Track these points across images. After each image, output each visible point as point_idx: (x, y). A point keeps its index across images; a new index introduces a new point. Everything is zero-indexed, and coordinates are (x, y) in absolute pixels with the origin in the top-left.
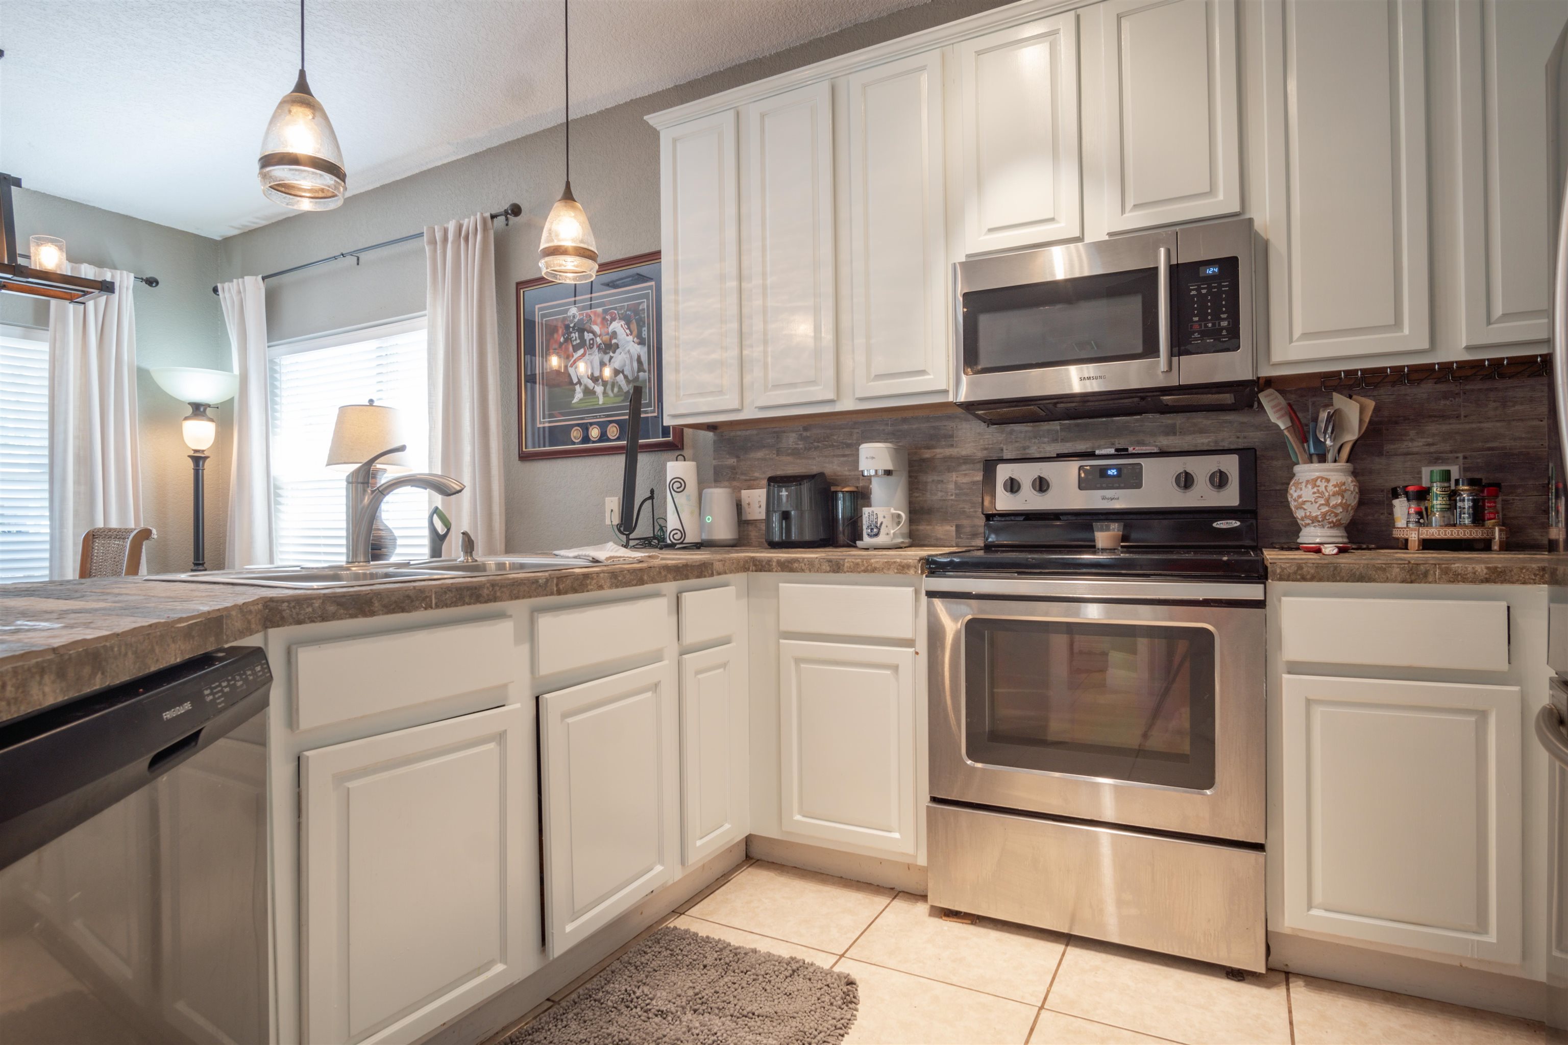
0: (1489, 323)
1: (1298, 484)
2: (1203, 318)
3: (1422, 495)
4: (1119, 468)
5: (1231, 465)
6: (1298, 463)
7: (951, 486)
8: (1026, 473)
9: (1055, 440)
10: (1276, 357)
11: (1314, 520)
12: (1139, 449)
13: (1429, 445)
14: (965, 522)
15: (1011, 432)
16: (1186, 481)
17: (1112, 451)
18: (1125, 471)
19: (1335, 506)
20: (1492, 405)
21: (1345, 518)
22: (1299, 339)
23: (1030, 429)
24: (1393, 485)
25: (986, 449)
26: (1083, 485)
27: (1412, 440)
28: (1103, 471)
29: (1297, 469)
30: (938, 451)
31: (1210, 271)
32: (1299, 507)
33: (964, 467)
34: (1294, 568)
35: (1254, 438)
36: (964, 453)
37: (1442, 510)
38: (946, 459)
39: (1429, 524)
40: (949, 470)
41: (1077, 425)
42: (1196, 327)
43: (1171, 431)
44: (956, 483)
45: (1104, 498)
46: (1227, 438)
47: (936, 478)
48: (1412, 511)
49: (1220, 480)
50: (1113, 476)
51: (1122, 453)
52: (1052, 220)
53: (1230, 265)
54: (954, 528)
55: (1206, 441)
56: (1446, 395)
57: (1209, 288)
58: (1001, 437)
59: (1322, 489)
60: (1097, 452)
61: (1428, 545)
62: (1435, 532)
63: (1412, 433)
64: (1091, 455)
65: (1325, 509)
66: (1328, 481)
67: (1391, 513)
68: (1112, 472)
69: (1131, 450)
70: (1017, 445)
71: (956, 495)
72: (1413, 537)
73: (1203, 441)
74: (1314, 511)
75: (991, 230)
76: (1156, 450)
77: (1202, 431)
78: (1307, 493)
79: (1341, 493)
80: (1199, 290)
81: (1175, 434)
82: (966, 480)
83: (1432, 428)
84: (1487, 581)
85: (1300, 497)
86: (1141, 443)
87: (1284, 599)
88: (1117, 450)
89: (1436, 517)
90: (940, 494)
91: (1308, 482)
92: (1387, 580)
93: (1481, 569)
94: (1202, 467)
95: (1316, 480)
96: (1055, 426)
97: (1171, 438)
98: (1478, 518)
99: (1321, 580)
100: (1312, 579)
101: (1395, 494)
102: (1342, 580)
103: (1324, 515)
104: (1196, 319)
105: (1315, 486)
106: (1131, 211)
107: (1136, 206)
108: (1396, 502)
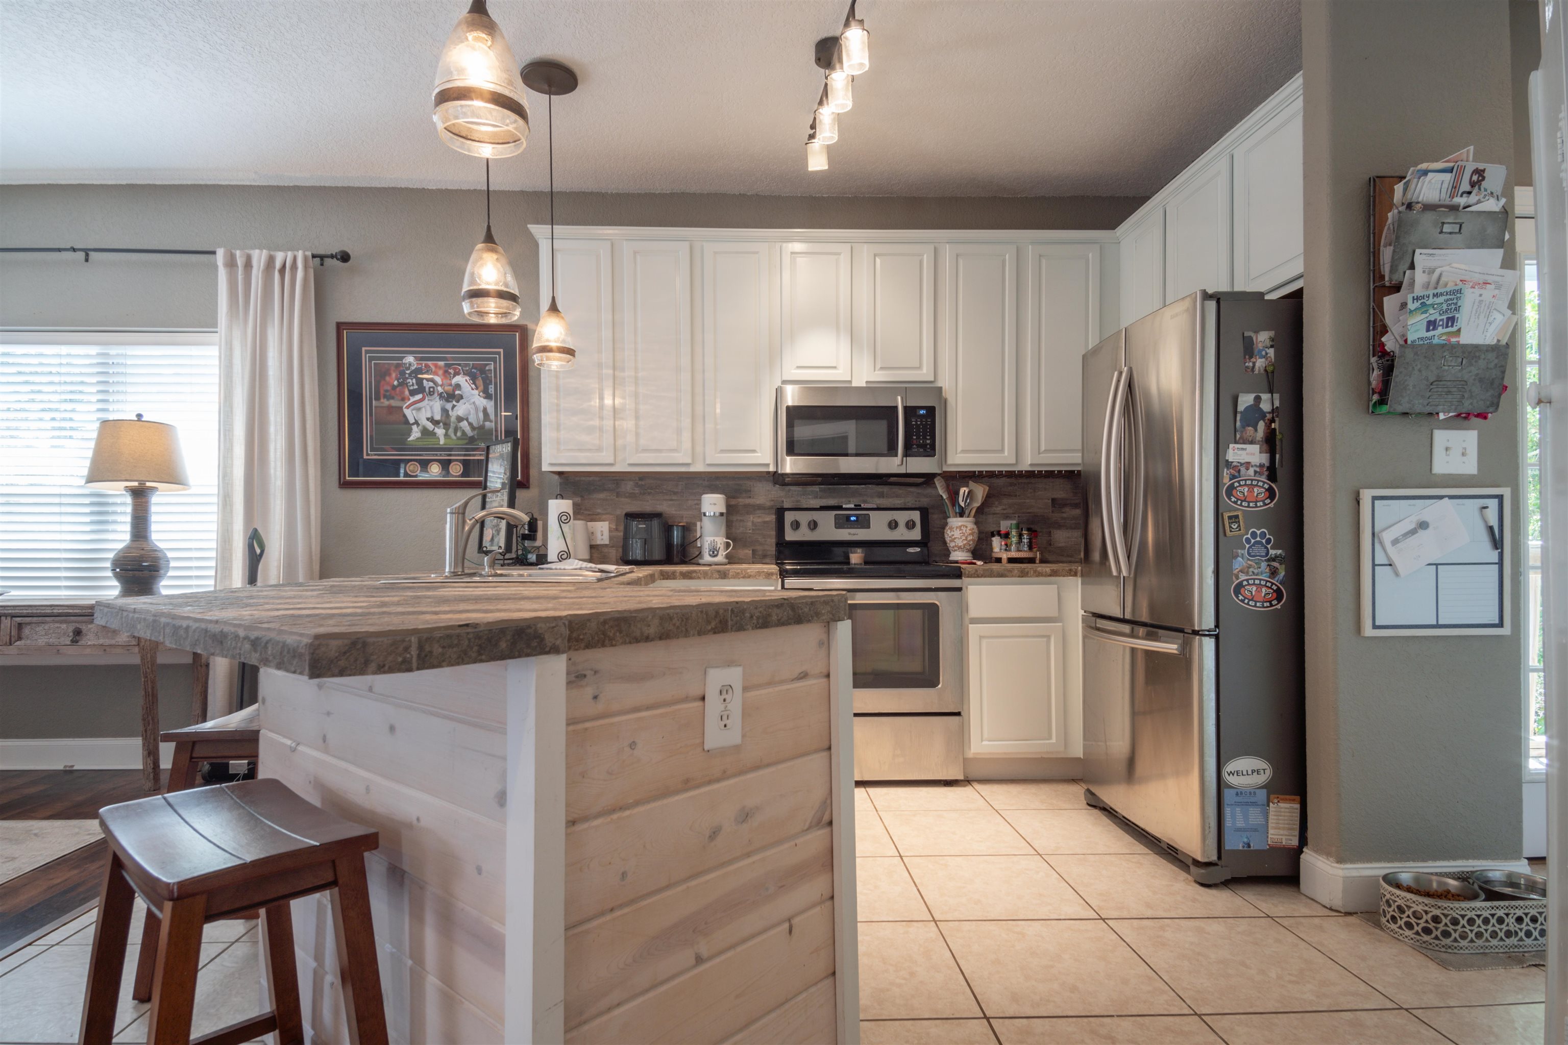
0: (1039, 454)
1: (951, 529)
2: (918, 438)
3: (1007, 536)
4: (857, 516)
5: (916, 516)
6: (949, 517)
7: (750, 524)
8: (804, 518)
9: (816, 497)
10: (950, 461)
11: (960, 548)
12: (867, 506)
13: (1004, 509)
14: (758, 548)
15: (789, 490)
16: (893, 525)
17: (852, 506)
18: (860, 518)
19: (970, 541)
20: (1030, 490)
21: (972, 547)
22: (960, 453)
23: (800, 489)
24: (992, 530)
25: (773, 501)
26: (838, 525)
27: (996, 507)
28: (848, 518)
29: (949, 520)
30: (740, 500)
31: (922, 412)
32: (953, 541)
33: (758, 512)
34: (974, 571)
35: (925, 502)
36: (758, 502)
37: (1016, 543)
38: (746, 506)
39: (1010, 550)
40: (748, 513)
41: (829, 489)
42: (915, 442)
43: (881, 495)
44: (753, 522)
45: (850, 534)
46: (910, 501)
47: (739, 518)
48: (1003, 543)
49: (910, 525)
50: (854, 521)
51: (858, 507)
52: (835, 368)
53: (931, 410)
54: (751, 552)
55: (899, 502)
56: (1011, 485)
57: (921, 421)
58: (782, 494)
59: (964, 531)
60: (844, 506)
61: (1011, 560)
62: (1014, 554)
63: (997, 503)
64: (839, 508)
65: (965, 542)
66: (967, 527)
67: (991, 545)
68: (852, 519)
69: (862, 505)
70: (792, 499)
71: (753, 530)
72: (1004, 556)
73: (898, 502)
74: (960, 543)
75: (798, 367)
76: (875, 506)
77: (897, 496)
78: (957, 533)
79: (972, 534)
80: (916, 421)
81: (883, 497)
82: (760, 520)
83: (1005, 501)
84: (1050, 576)
85: (953, 535)
86: (865, 502)
87: (969, 587)
88: (855, 505)
89: (1013, 547)
90: (741, 529)
91: (957, 527)
92: (1012, 576)
93: (1048, 570)
94: (902, 517)
95: (961, 527)
96: (816, 488)
97: (882, 499)
98: (1031, 548)
99: (985, 577)
100: (982, 576)
101: (993, 535)
102: (994, 576)
103: (964, 545)
104: (915, 437)
105: (961, 530)
106: (879, 370)
107: (882, 368)
108: (994, 539)
